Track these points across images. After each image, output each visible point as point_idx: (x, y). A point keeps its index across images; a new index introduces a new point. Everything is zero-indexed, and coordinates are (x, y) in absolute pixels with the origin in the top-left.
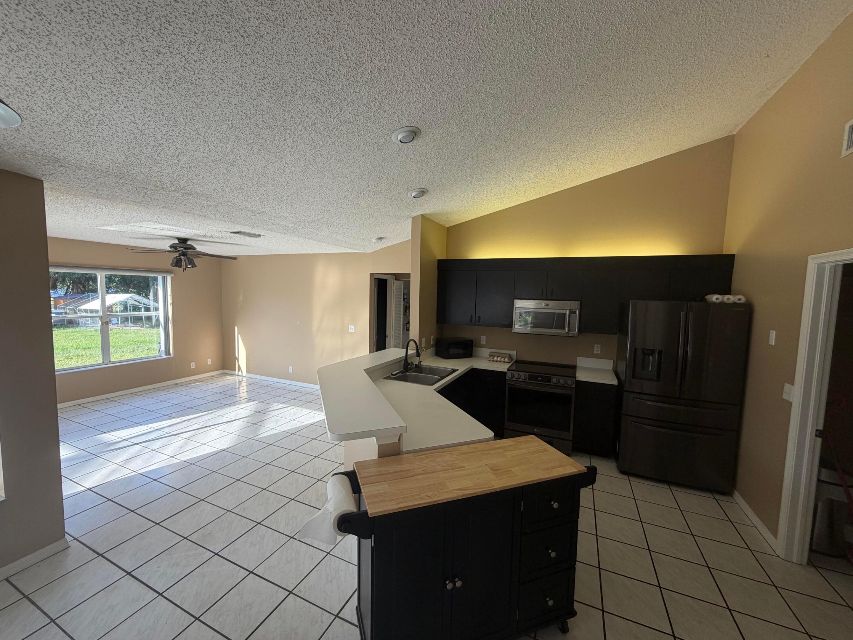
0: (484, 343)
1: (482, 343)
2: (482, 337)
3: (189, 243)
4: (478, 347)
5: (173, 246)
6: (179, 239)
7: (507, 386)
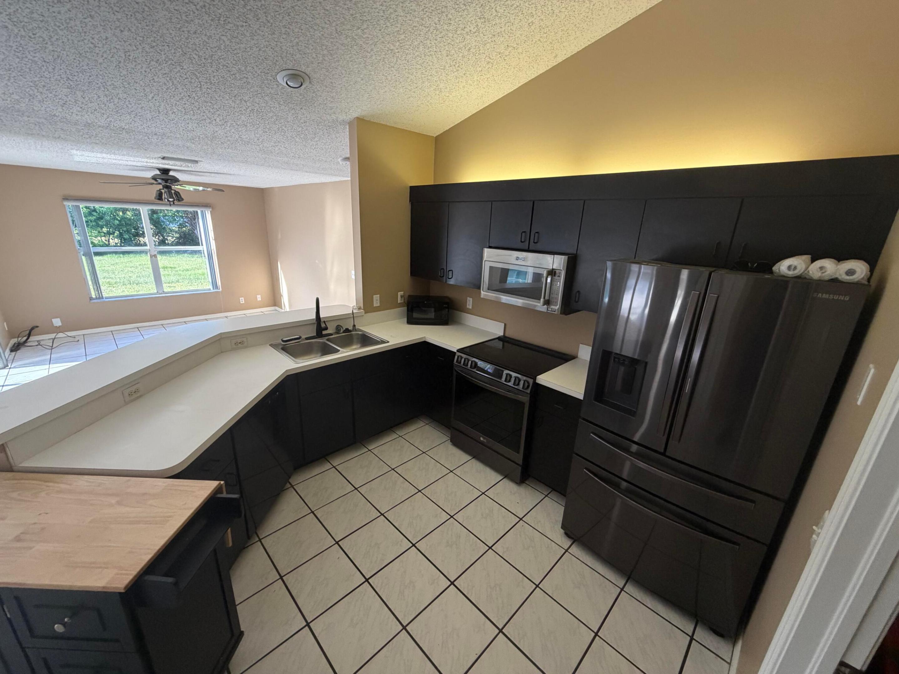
0: (471, 307)
1: (468, 307)
2: (468, 298)
3: (171, 173)
4: (465, 312)
5: (154, 178)
6: (159, 170)
7: (455, 373)
